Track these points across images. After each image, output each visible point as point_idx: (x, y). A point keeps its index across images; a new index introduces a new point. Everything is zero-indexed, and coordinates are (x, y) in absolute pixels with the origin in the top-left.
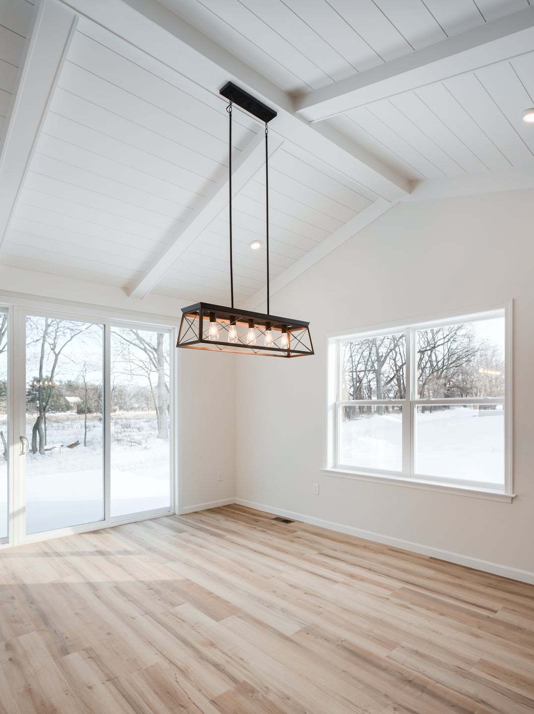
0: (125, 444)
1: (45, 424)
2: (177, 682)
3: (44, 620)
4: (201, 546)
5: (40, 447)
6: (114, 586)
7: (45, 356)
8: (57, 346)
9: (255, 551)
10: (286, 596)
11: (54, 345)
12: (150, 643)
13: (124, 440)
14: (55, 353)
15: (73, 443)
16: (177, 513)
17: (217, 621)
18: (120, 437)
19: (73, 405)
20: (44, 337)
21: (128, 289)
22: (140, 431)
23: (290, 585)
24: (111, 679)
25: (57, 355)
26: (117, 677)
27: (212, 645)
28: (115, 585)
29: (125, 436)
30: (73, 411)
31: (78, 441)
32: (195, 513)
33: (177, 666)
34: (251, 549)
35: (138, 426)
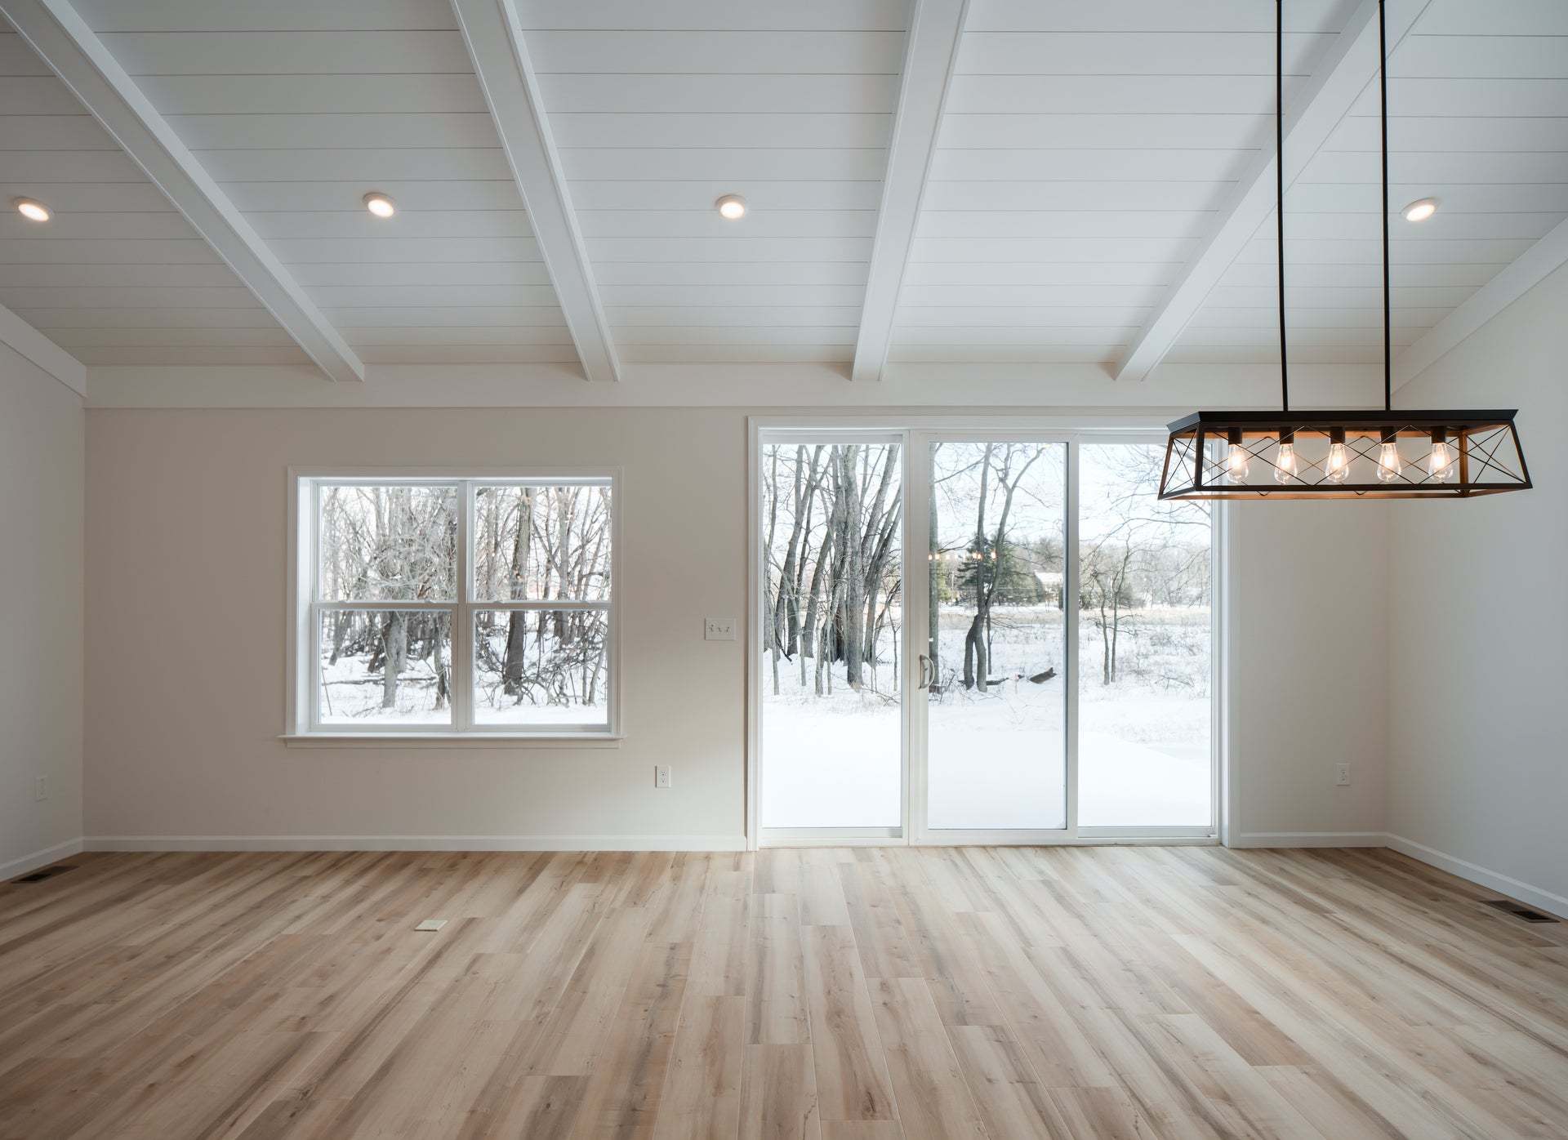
0: (1153, 682)
1: (989, 630)
2: (1137, 1128)
3: (939, 965)
4: (1264, 921)
5: (978, 677)
6: (1061, 948)
7: (987, 494)
8: (1010, 473)
9: (1402, 962)
10: (1448, 1071)
11: (1006, 472)
12: (1103, 1055)
13: (1150, 672)
14: (1006, 486)
15: (1043, 671)
16: (1226, 842)
17: (1252, 1064)
18: (1143, 664)
19: (1050, 591)
20: (987, 458)
21: (1112, 365)
22: (1194, 654)
23: (1473, 1055)
24: (1025, 1081)
25: (1010, 491)
26: (1035, 1083)
27: (1226, 1098)
28: (1063, 946)
29: (1157, 663)
30: (1051, 603)
31: (1052, 669)
32: (1273, 850)
33: (1143, 1106)
34: (1391, 954)
35: (1189, 641)
